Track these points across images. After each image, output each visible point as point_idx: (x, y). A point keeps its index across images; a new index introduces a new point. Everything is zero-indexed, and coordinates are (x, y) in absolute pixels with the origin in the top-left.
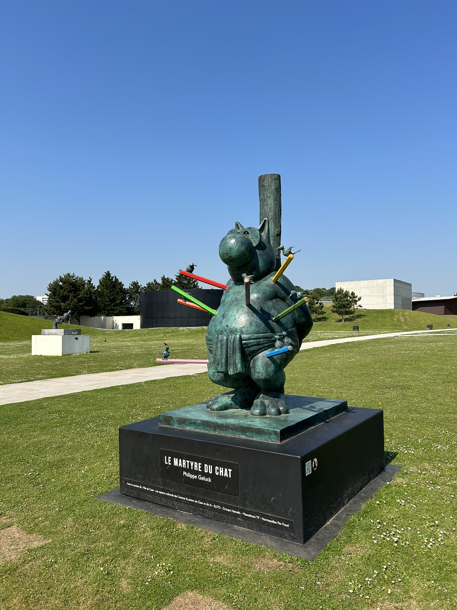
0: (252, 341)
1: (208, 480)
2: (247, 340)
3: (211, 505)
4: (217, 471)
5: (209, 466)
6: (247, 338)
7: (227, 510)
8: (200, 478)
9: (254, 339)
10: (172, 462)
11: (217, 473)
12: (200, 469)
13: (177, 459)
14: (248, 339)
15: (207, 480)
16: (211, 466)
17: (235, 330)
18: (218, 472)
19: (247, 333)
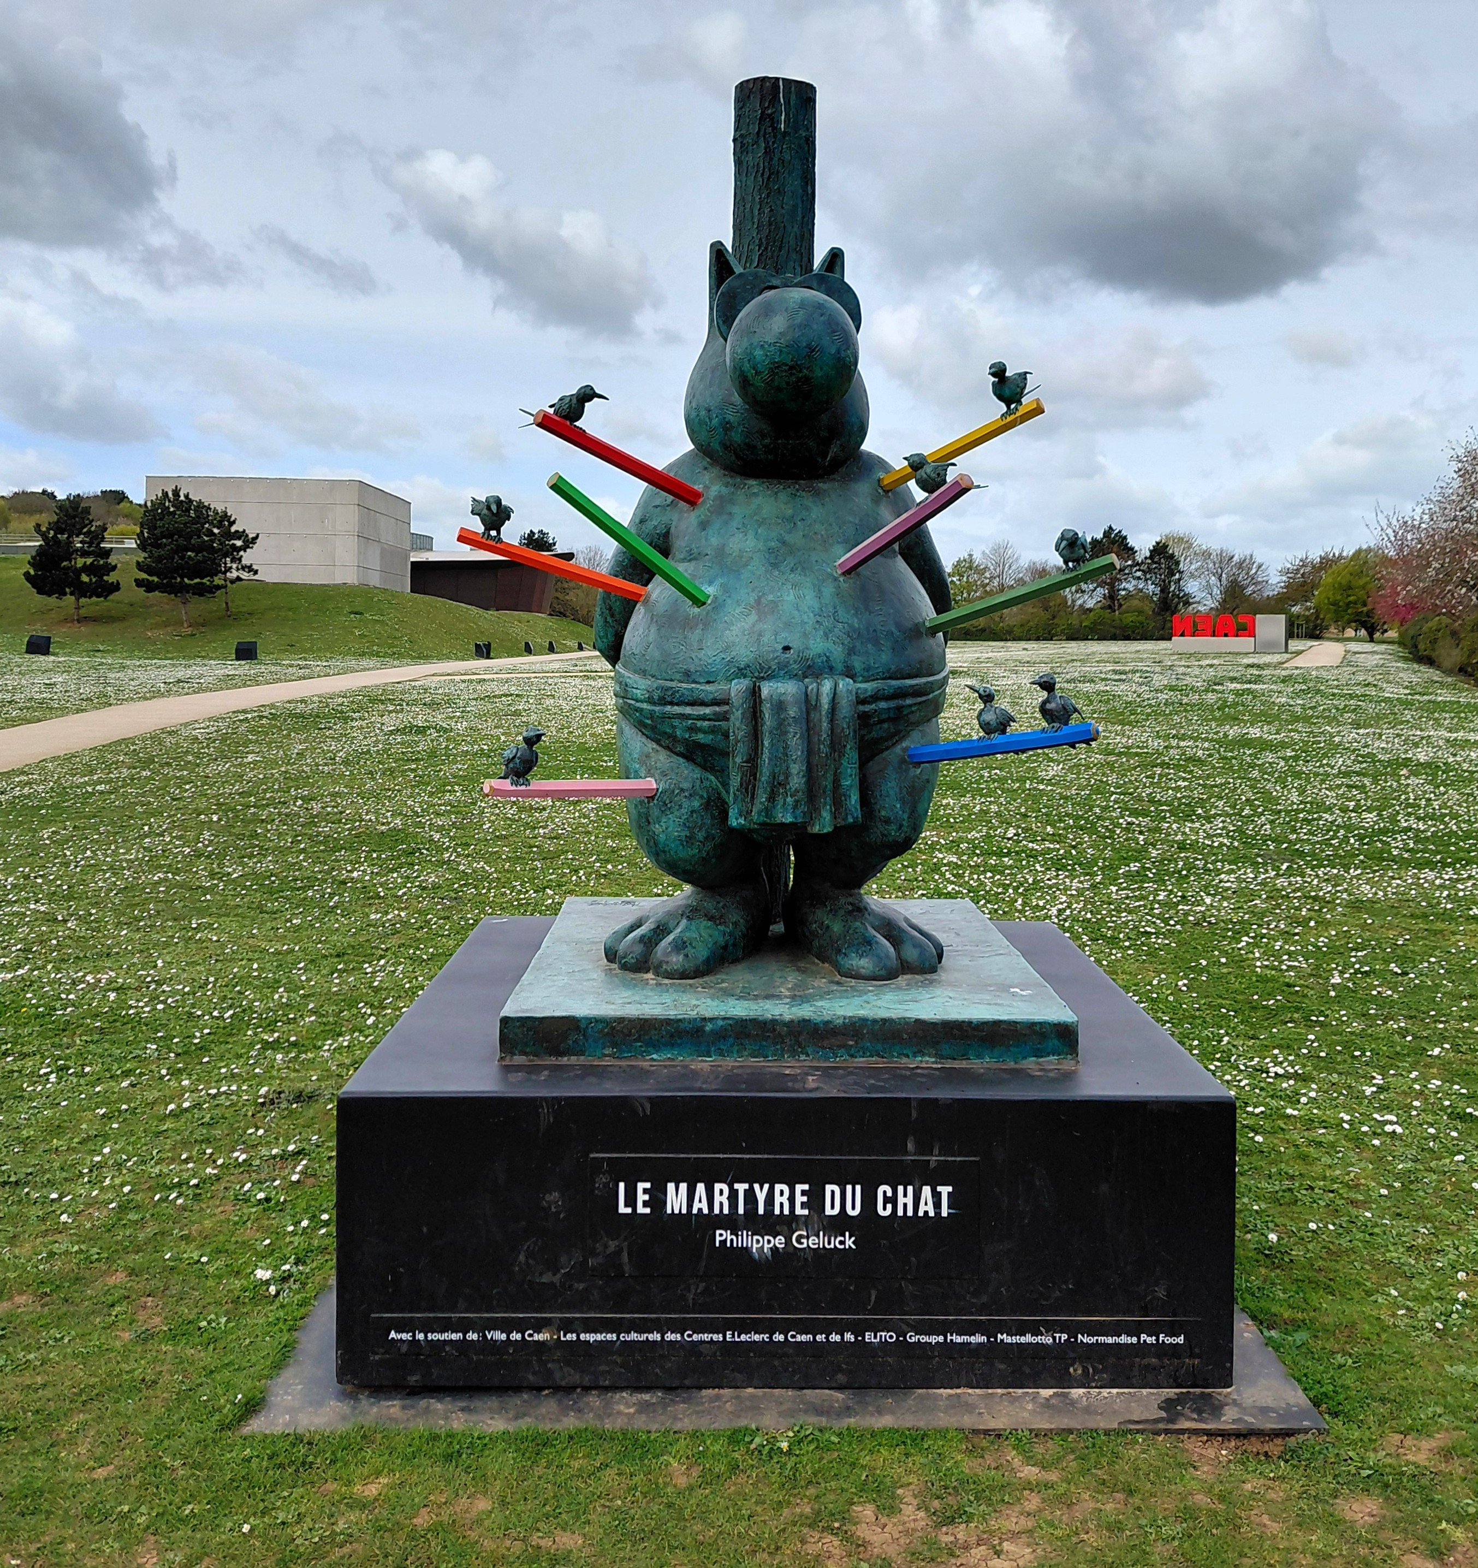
0: (883, 705)
1: (842, 1243)
2: (869, 703)
3: (849, 1337)
4: (886, 1200)
5: (849, 1188)
6: (869, 693)
7: (924, 1339)
8: (804, 1241)
9: (887, 698)
10: (657, 1200)
11: (885, 1209)
12: (802, 1208)
13: (683, 1187)
14: (871, 696)
15: (835, 1243)
16: (858, 1188)
17: (822, 662)
18: (889, 1206)
19: (866, 674)
